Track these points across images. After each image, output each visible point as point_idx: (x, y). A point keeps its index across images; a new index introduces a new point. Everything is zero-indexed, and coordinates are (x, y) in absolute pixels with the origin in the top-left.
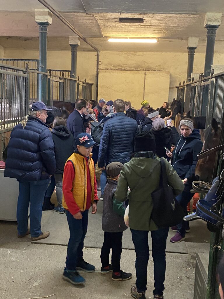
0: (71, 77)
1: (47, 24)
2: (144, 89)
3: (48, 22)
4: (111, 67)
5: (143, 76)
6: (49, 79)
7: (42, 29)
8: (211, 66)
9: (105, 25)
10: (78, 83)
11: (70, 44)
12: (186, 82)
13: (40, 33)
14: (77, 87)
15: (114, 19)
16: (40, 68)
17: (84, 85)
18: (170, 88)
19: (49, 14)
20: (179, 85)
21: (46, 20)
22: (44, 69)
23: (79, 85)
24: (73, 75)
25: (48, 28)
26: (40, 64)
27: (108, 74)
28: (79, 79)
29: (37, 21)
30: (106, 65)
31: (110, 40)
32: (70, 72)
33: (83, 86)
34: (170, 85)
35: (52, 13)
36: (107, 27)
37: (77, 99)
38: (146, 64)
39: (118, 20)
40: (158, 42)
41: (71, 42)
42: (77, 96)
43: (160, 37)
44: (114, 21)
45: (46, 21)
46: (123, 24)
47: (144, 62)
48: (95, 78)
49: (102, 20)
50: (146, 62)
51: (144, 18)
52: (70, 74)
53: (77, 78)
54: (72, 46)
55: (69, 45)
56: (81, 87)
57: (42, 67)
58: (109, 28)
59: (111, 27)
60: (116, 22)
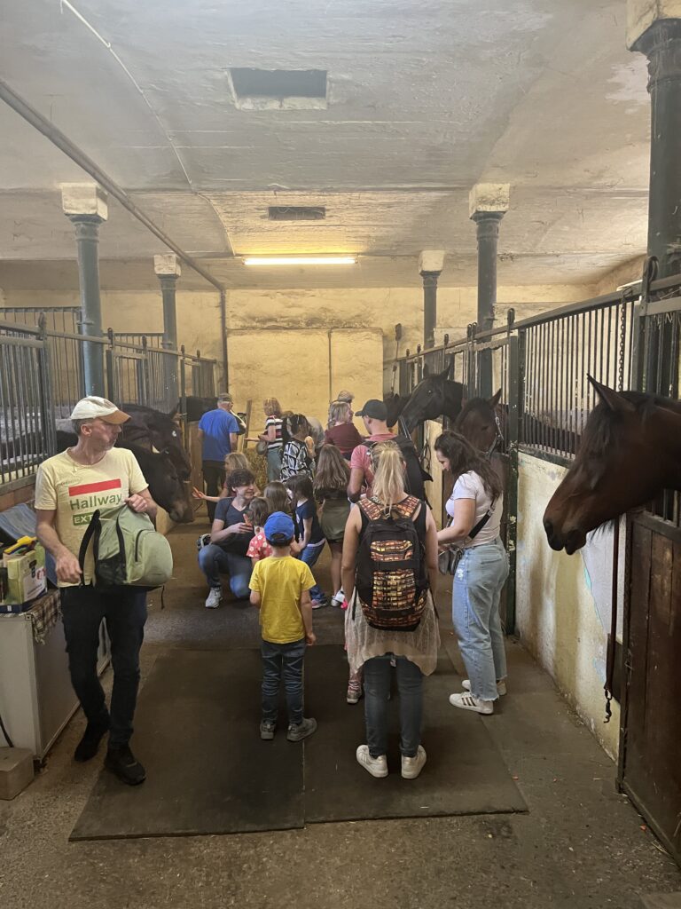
0: (164, 347)
1: (95, 219)
2: (330, 367)
3: (99, 214)
4: (254, 324)
5: (326, 339)
6: (109, 353)
7: (83, 232)
8: (494, 305)
9: (237, 227)
10: (182, 361)
11: (158, 273)
12: (425, 348)
13: (80, 240)
14: (179, 368)
15: (258, 209)
16: (85, 327)
17: (197, 364)
18: (384, 363)
19: (100, 195)
20: (405, 355)
21: (93, 208)
22: (94, 328)
23: (186, 366)
24: (170, 342)
25: (100, 228)
26: (84, 316)
27: (248, 338)
28: (183, 350)
29: (68, 211)
30: (243, 319)
31: (250, 262)
32: (161, 338)
33: (193, 367)
34: (385, 356)
35: (107, 191)
36: (242, 231)
37: (180, 395)
38: (328, 314)
39: (265, 212)
40: (357, 263)
41: (159, 269)
42: (180, 391)
43: (359, 251)
44: (255, 215)
45: (92, 212)
46: (278, 222)
47: (325, 310)
48: (219, 348)
49: (230, 215)
50: (329, 311)
51: (327, 207)
52: (161, 341)
53: (179, 349)
54: (162, 277)
55: (156, 277)
56: (188, 369)
57: (88, 324)
58: (246, 234)
59: (250, 230)
60: (263, 217)
